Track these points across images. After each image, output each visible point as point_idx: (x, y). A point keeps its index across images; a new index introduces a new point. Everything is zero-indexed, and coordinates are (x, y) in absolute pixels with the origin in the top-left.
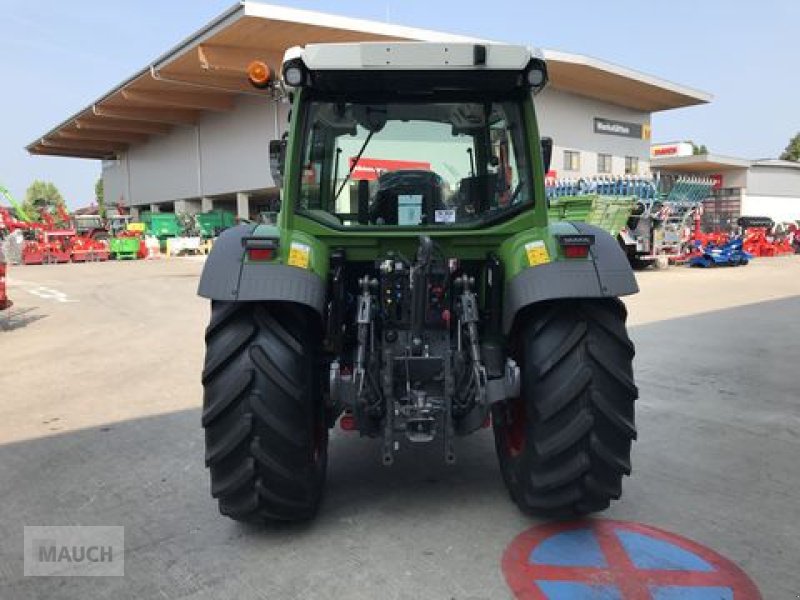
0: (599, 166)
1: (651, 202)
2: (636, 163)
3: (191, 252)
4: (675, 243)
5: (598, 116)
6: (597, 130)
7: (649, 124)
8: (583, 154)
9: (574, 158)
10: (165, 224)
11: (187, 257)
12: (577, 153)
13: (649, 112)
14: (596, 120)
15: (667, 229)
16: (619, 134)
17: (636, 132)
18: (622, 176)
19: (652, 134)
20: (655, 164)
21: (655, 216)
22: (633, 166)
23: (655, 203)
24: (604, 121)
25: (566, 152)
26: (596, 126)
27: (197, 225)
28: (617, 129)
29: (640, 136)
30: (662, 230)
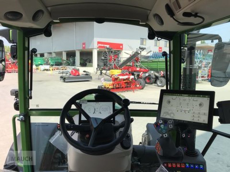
1: (199, 60)
3: (47, 70)
4: (205, 74)
10: (40, 61)
11: (45, 72)
15: (203, 70)
21: (200, 65)
23: (200, 61)
25: (165, 41)
27: (50, 61)
30: (202, 70)
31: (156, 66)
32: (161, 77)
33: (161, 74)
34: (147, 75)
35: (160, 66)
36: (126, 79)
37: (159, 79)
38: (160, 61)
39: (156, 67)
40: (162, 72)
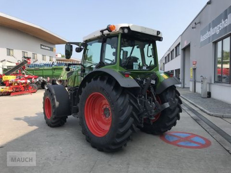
0: (42, 58)
2: (52, 58)
5: (42, 44)
6: (41, 48)
7: (55, 47)
8: (38, 54)
9: (35, 55)
12: (36, 54)
13: (55, 44)
14: (41, 45)
16: (47, 50)
17: (52, 49)
18: (49, 62)
19: (56, 50)
20: (57, 59)
22: (52, 59)
24: (44, 46)
25: (33, 54)
26: (41, 47)
28: (47, 48)
29: (53, 51)
31: (42, 73)
32: (48, 82)
33: (48, 80)
34: (38, 80)
35: (45, 73)
36: (24, 83)
37: (46, 84)
38: (46, 69)
39: (42, 75)
40: (48, 78)
